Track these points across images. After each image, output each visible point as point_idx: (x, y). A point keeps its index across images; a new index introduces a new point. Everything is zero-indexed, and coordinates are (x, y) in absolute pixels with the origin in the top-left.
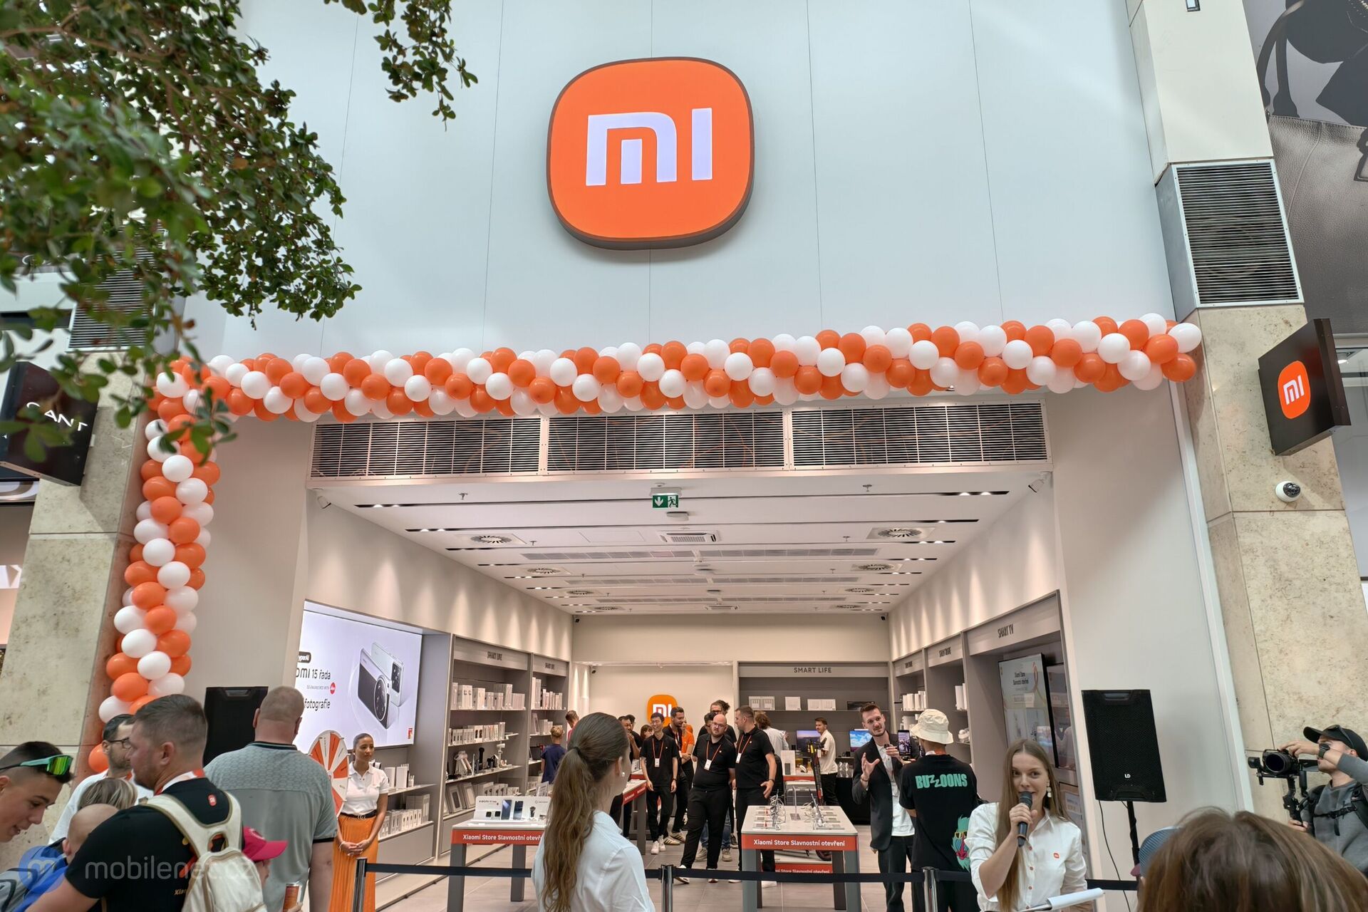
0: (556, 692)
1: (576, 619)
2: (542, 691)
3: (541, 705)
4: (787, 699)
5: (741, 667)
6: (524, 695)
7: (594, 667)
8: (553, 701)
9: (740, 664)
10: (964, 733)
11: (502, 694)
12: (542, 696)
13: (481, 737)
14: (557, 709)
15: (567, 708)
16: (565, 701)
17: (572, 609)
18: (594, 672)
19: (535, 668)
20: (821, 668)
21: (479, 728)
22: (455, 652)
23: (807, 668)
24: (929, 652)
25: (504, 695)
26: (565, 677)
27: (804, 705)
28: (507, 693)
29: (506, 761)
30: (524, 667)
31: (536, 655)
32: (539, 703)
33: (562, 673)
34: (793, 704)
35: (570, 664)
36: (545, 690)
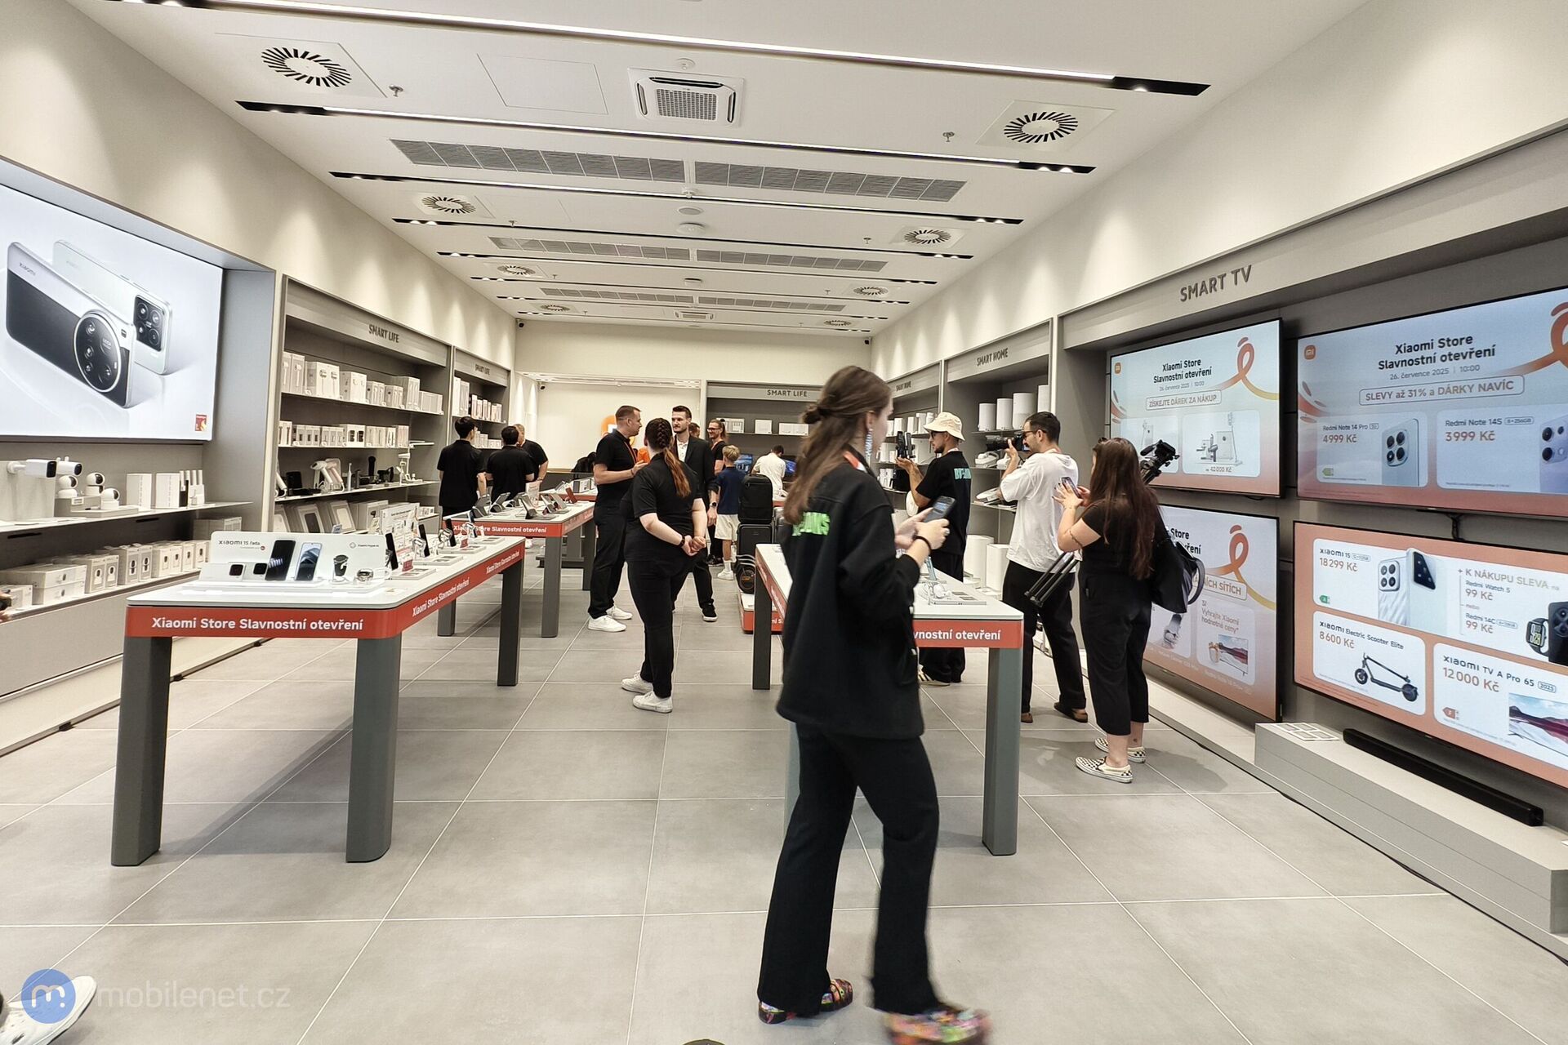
0: (493, 401)
1: (520, 324)
2: (470, 396)
3: (470, 412)
4: (757, 422)
5: (710, 387)
6: (440, 397)
7: (543, 383)
8: (484, 411)
9: (709, 383)
10: (985, 457)
11: (401, 389)
12: (470, 402)
13: (361, 440)
14: (492, 421)
15: (507, 422)
16: (505, 413)
17: (515, 308)
18: (543, 388)
19: (457, 366)
20: (796, 391)
21: (358, 428)
22: (287, 304)
23: (782, 391)
24: (949, 365)
25: (405, 390)
26: (505, 387)
27: (775, 428)
28: (410, 388)
29: (414, 475)
30: (441, 361)
31: (458, 350)
32: (467, 410)
33: (501, 381)
34: (763, 427)
35: (512, 373)
36: (475, 397)
